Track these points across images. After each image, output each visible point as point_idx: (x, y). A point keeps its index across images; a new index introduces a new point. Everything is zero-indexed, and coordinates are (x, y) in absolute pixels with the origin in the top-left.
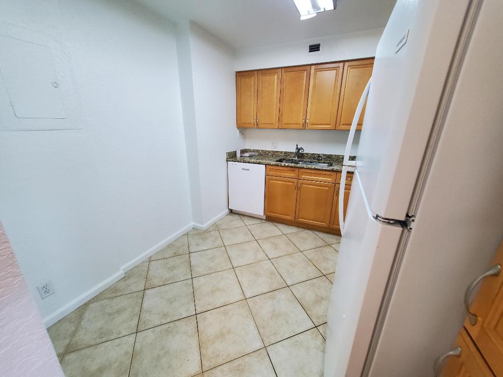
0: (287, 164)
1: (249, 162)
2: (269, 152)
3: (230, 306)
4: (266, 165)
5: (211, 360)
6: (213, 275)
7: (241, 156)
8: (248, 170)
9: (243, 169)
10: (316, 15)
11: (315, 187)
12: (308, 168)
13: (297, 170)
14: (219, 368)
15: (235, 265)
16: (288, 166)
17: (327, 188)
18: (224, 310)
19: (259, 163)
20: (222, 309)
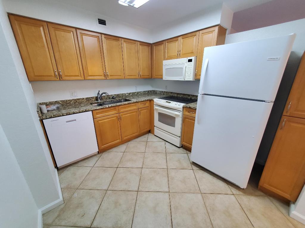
0: (110, 106)
1: (74, 113)
2: (70, 101)
3: (172, 203)
4: (92, 111)
5: (208, 226)
6: (137, 208)
7: (48, 111)
8: (75, 120)
9: (67, 122)
10: (128, 5)
11: (129, 114)
12: (125, 104)
13: (117, 108)
14: (212, 221)
15: (136, 189)
16: (111, 107)
17: (135, 113)
18: (174, 208)
19: (86, 111)
20: (172, 209)
